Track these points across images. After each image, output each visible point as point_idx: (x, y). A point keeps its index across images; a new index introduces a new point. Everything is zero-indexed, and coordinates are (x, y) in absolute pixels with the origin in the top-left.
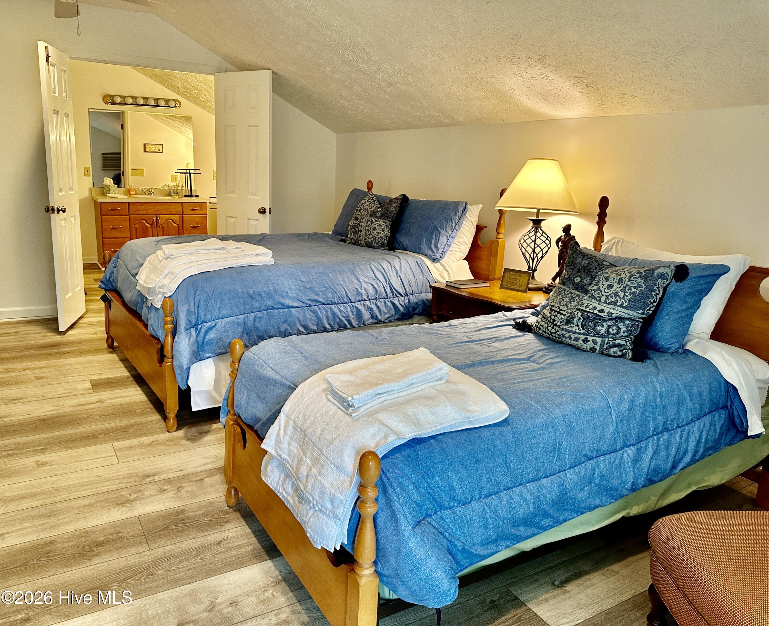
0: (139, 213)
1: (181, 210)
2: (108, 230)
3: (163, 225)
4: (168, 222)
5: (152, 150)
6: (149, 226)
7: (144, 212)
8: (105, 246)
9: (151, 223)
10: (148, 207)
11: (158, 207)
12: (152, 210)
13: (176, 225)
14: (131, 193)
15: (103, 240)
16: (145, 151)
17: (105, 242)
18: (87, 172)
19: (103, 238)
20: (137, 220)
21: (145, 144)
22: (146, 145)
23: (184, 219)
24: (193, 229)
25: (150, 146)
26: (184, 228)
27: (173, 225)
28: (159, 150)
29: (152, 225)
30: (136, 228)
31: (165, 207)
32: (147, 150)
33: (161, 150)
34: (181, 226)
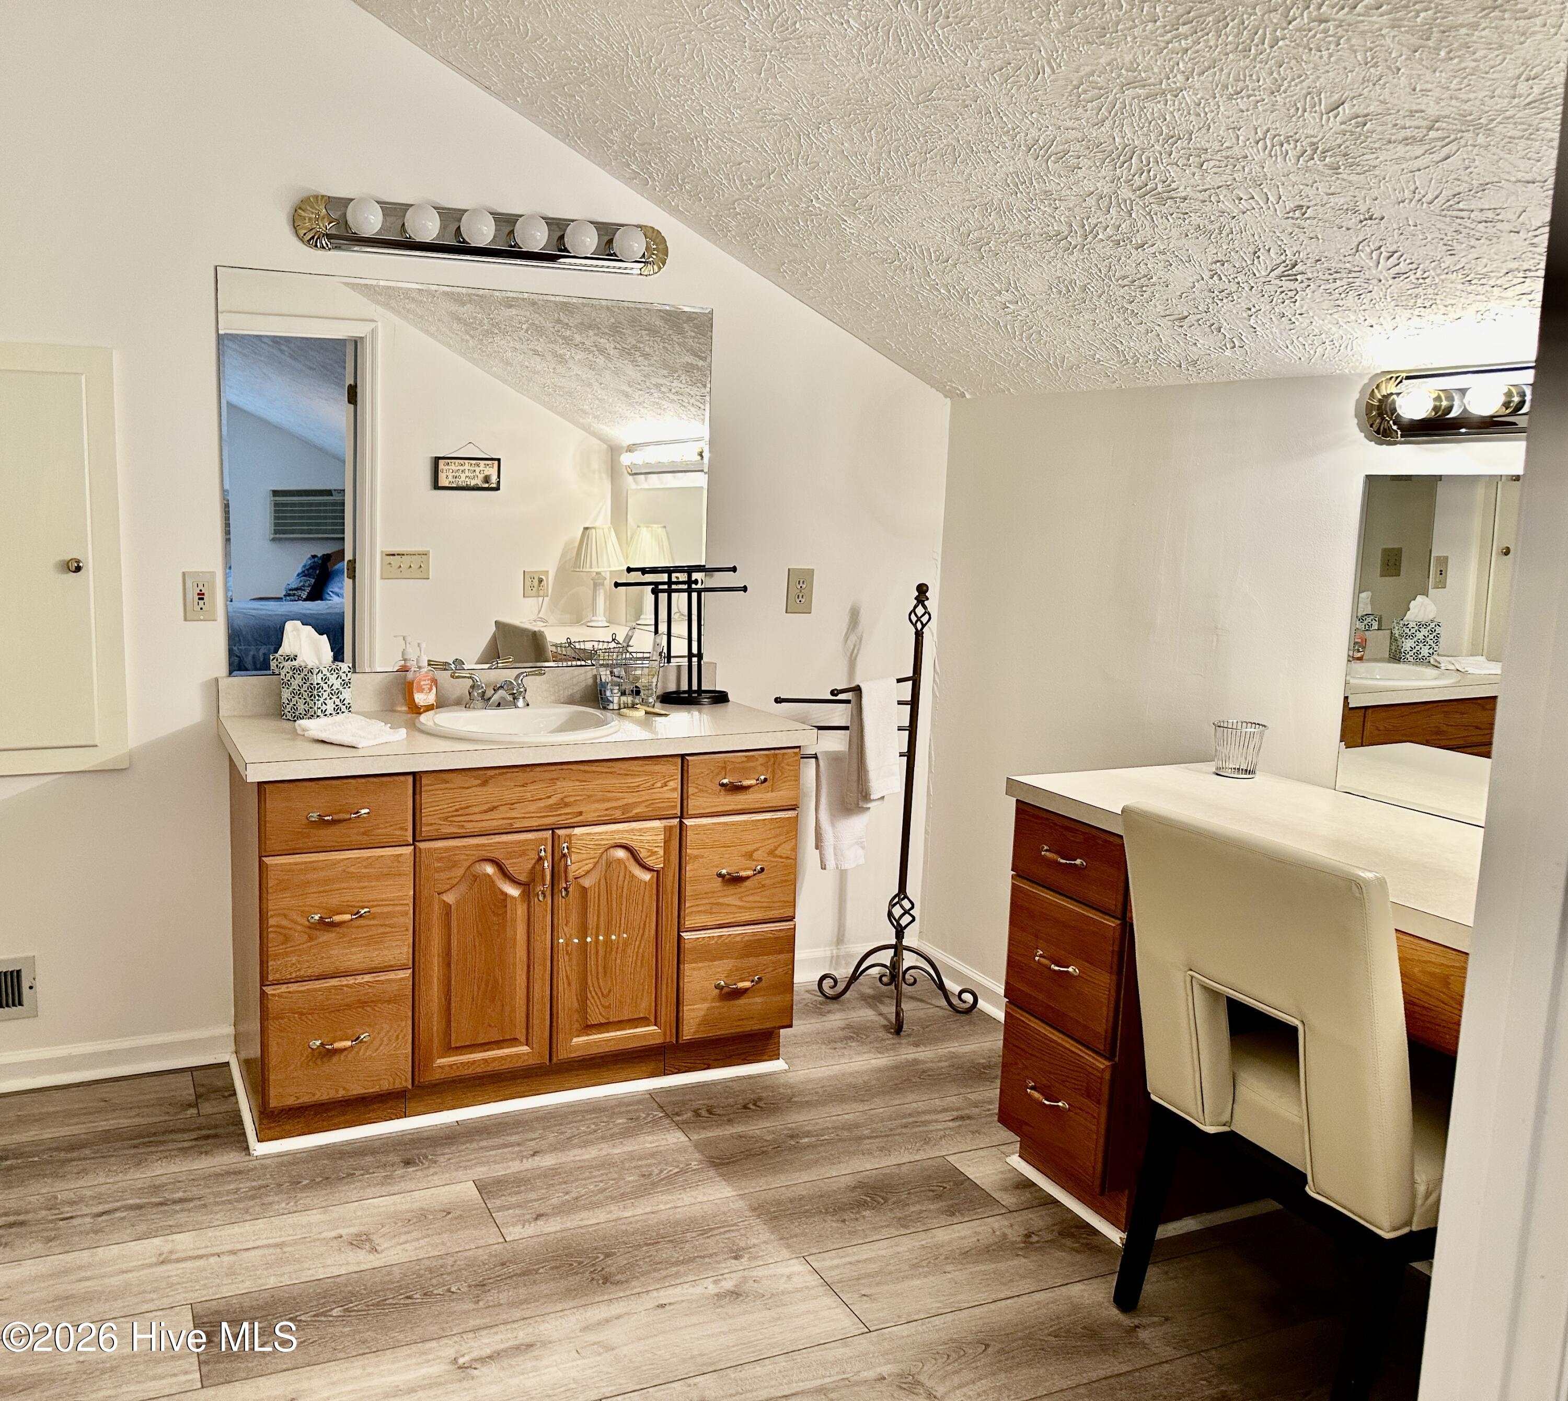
0: (471, 827)
1: (677, 795)
2: (299, 938)
3: (586, 882)
4: (609, 864)
5: (463, 480)
6: (513, 891)
7: (494, 821)
8: (272, 1026)
9: (523, 878)
10: (513, 794)
11: (567, 786)
12: (533, 807)
13: (646, 876)
14: (421, 699)
15: (263, 993)
16: (436, 486)
17: (274, 1006)
18: (201, 596)
19: (262, 985)
20: (455, 864)
21: (437, 460)
22: (441, 462)
23: (690, 837)
24: (731, 890)
25: (455, 465)
26: (689, 890)
27: (633, 876)
28: (487, 479)
29: (527, 887)
30: (447, 908)
31: (597, 784)
32: (443, 482)
33: (494, 479)
34: (671, 880)
